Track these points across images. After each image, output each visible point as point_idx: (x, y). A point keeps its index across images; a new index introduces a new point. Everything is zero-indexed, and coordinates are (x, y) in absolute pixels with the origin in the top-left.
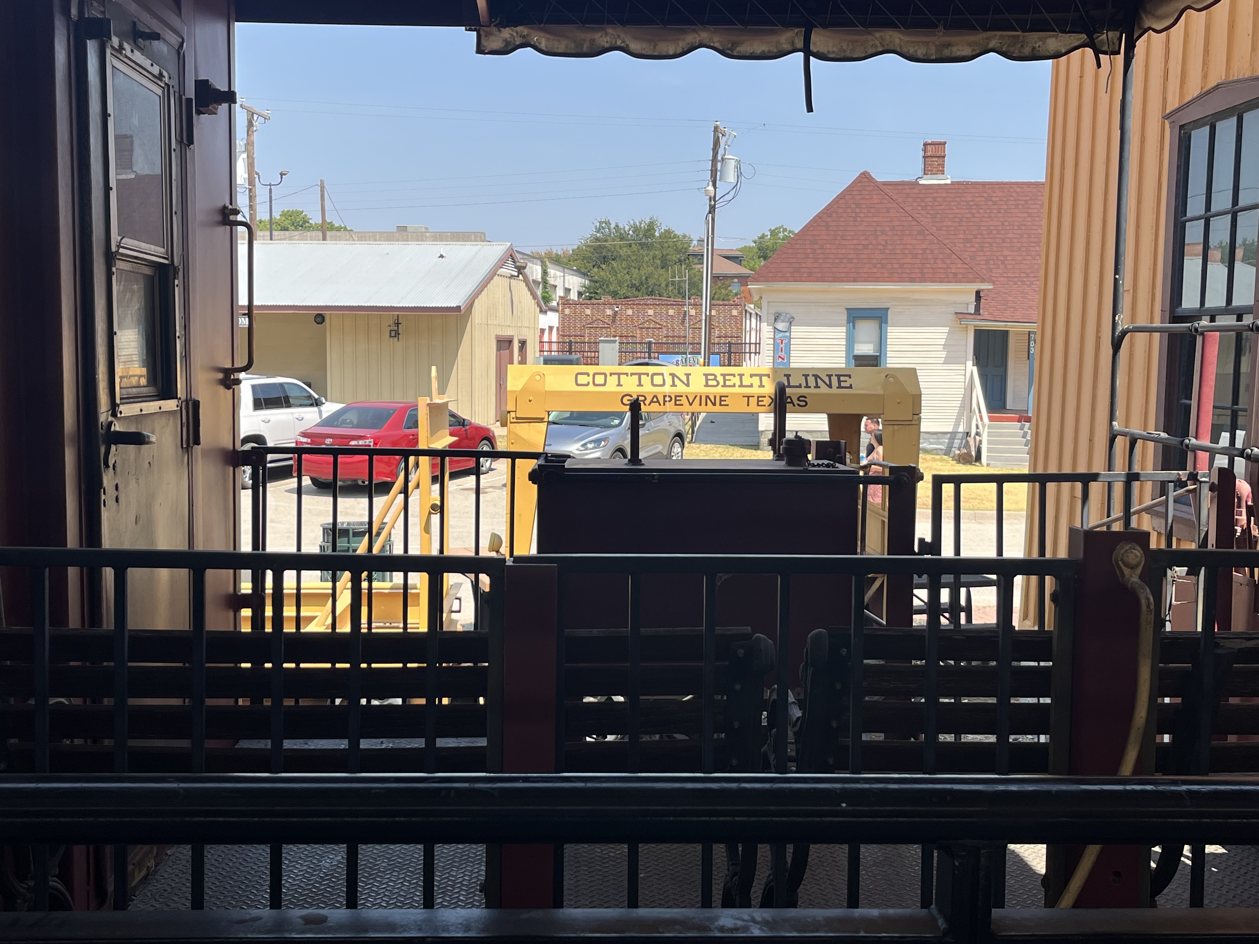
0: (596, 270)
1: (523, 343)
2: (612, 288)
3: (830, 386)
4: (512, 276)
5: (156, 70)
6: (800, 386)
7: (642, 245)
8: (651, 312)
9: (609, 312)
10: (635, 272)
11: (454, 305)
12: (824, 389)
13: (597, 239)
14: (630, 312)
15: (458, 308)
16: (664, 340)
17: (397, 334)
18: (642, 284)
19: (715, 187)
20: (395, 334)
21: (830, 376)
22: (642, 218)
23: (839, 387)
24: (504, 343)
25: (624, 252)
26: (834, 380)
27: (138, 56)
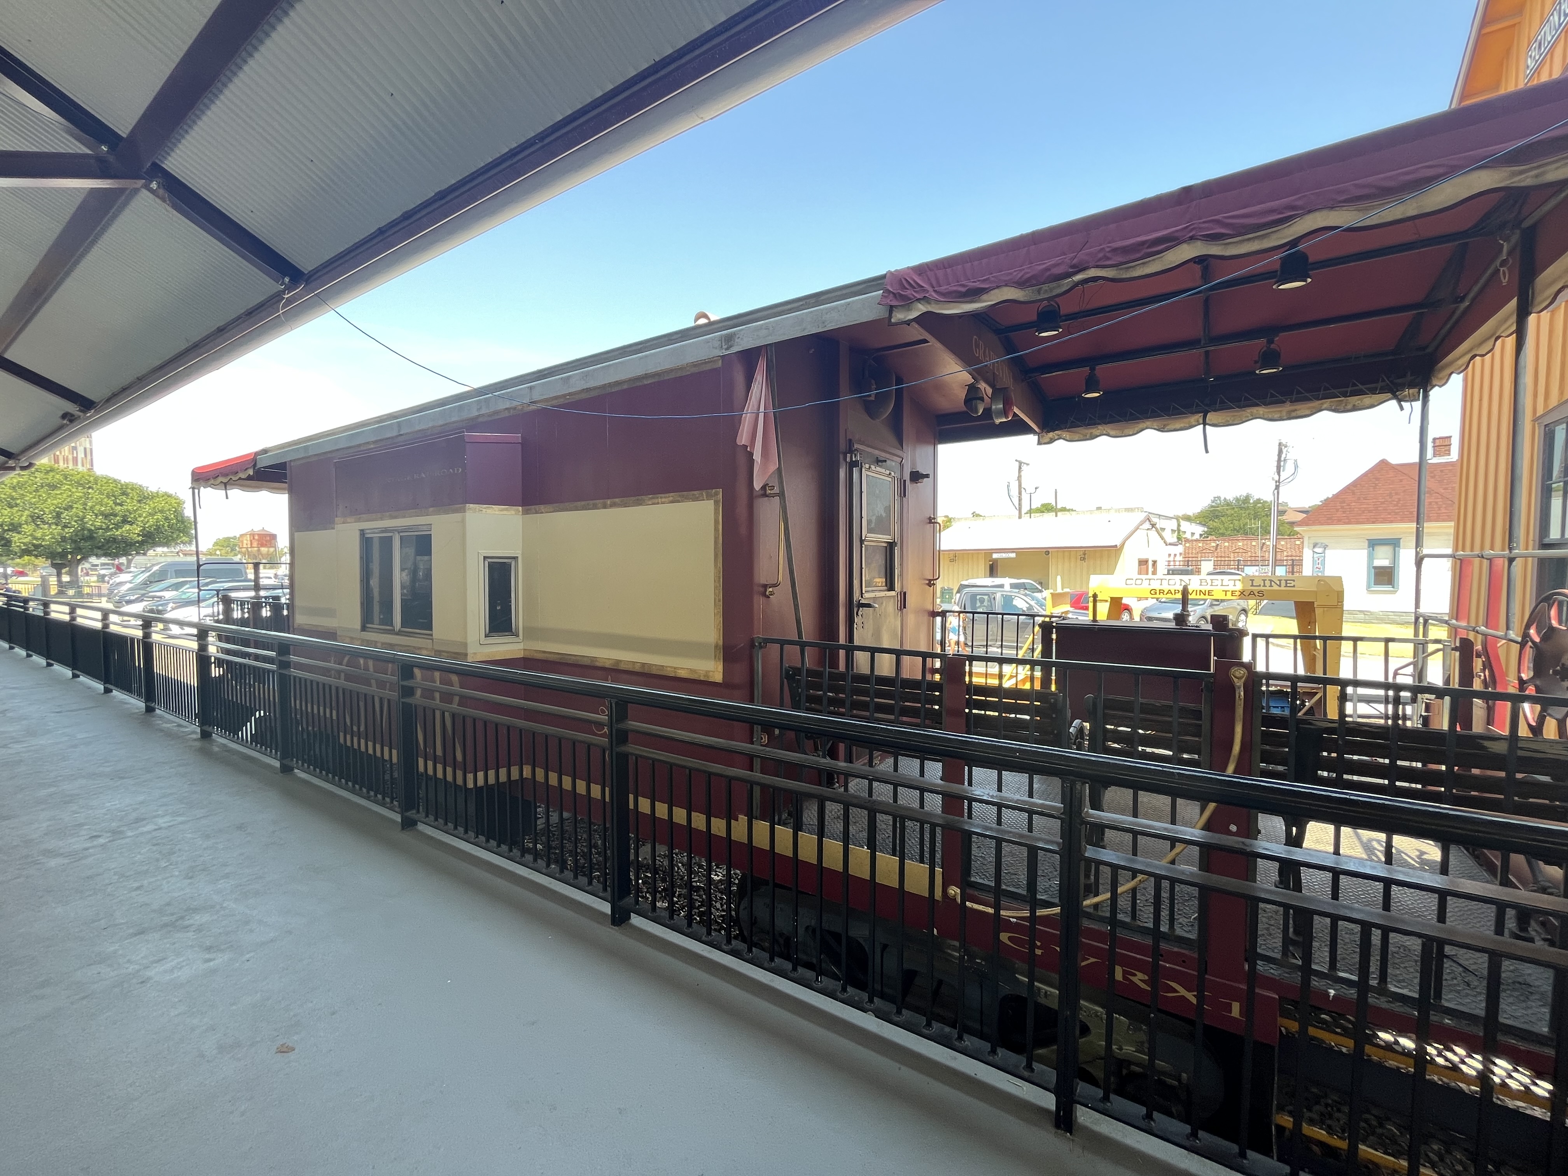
0: (1211, 522)
1: (1155, 562)
2: (1221, 531)
3: (1280, 586)
4: (1148, 529)
5: (888, 472)
6: (1260, 586)
7: (1241, 508)
8: (1240, 544)
9: (1213, 544)
10: (1236, 522)
11: (1114, 544)
12: (1275, 587)
13: (1212, 507)
14: (1226, 544)
15: (1116, 546)
16: (1249, 559)
17: (1084, 559)
18: (1241, 528)
19: (1279, 476)
20: (1083, 559)
21: (1280, 581)
22: (1241, 492)
23: (1286, 586)
24: (1143, 563)
25: (1229, 512)
26: (1283, 583)
27: (878, 469)
